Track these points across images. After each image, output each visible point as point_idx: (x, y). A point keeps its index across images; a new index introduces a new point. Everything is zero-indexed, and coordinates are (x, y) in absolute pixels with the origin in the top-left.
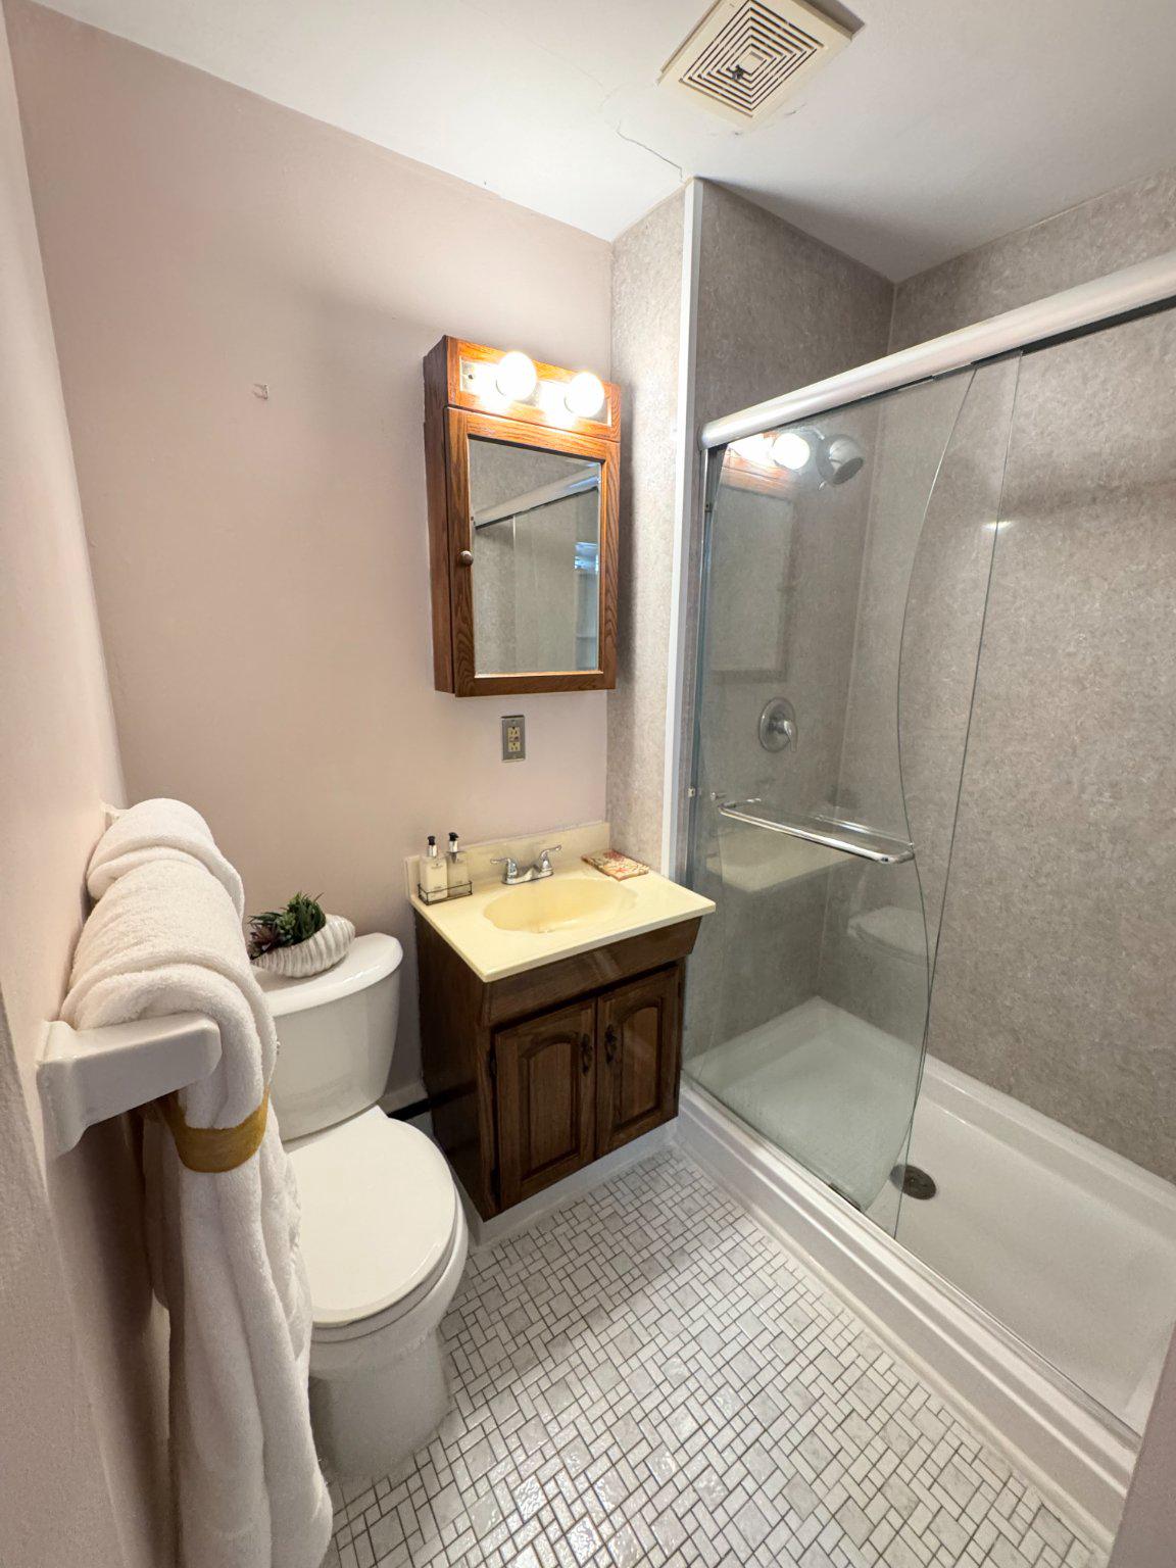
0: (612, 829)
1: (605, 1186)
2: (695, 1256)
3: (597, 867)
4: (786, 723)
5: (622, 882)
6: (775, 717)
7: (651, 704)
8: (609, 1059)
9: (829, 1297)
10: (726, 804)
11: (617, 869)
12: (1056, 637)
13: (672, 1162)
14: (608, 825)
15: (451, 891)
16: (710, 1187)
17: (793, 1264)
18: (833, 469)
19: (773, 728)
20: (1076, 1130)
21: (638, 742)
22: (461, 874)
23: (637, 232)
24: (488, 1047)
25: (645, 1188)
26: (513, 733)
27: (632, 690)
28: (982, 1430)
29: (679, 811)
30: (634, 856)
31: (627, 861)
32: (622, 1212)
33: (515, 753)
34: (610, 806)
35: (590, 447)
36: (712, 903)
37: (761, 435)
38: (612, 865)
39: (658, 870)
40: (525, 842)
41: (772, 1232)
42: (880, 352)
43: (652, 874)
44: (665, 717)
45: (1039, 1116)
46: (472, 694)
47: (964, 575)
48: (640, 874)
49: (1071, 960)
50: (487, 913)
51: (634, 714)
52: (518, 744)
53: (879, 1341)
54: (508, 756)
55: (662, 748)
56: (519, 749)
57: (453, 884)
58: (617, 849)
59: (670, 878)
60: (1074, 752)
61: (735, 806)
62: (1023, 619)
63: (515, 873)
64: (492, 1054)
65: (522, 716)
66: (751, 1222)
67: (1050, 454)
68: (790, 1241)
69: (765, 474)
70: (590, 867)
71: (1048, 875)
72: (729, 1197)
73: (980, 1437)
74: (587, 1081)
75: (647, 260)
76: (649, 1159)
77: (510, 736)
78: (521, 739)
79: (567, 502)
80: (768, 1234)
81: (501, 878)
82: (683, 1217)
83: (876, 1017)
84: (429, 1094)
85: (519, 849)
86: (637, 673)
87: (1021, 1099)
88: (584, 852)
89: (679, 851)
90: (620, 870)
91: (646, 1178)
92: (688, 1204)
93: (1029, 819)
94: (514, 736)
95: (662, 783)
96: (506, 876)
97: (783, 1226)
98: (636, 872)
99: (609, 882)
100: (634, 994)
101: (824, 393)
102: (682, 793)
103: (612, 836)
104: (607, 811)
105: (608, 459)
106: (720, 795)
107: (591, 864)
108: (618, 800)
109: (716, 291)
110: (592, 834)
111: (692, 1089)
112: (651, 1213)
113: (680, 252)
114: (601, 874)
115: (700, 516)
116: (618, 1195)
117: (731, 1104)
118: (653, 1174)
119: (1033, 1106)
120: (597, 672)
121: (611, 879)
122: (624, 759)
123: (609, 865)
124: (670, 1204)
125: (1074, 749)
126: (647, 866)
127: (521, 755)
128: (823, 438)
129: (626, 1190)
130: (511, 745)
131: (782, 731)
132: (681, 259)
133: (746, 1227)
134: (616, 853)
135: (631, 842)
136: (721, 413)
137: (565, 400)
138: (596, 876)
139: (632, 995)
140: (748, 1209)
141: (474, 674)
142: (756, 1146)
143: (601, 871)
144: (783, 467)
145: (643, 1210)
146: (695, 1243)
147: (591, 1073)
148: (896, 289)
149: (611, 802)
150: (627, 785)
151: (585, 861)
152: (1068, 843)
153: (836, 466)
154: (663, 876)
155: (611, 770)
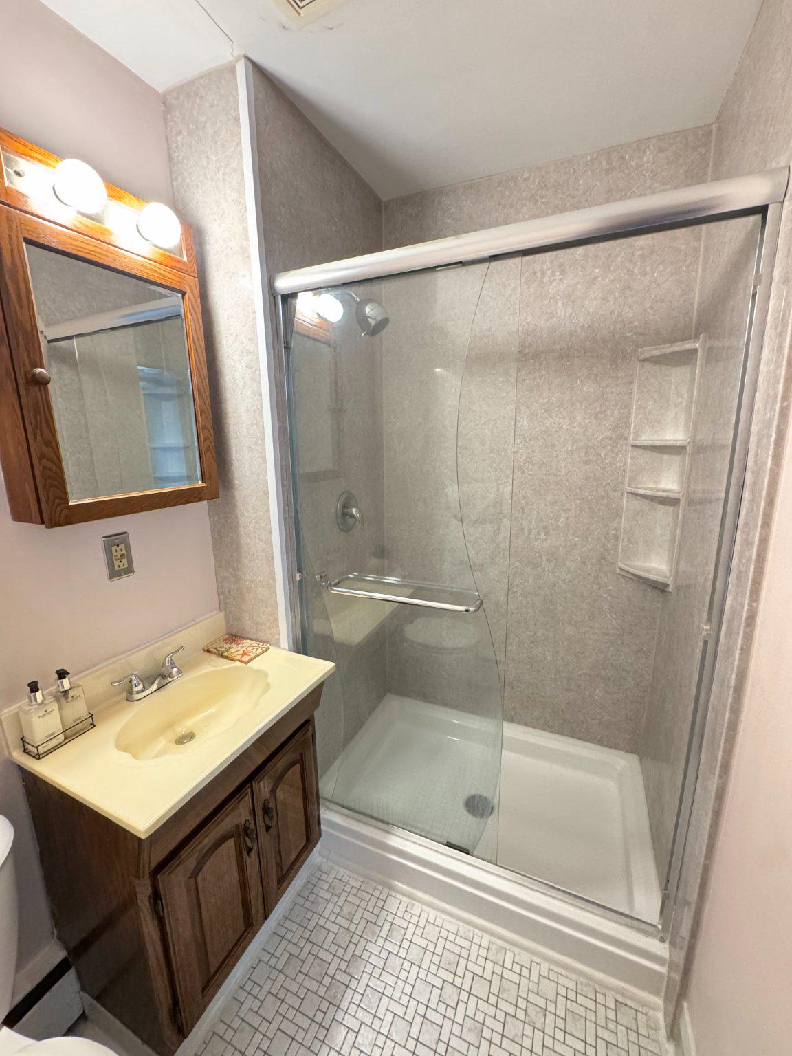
0: (227, 618)
1: (274, 933)
2: (366, 955)
3: (221, 655)
4: (354, 510)
5: (249, 665)
6: (346, 506)
7: (254, 508)
8: (268, 828)
9: (464, 928)
10: (333, 583)
11: (241, 652)
12: (506, 442)
13: (324, 877)
14: (222, 614)
15: (68, 733)
16: (357, 885)
17: (433, 915)
18: (369, 323)
19: (345, 514)
20: (549, 732)
21: (244, 541)
22: (77, 709)
23: (188, 91)
24: (149, 891)
25: (309, 915)
26: (117, 552)
27: (233, 497)
28: (573, 970)
29: (290, 593)
30: (252, 637)
31: (248, 642)
32: (296, 951)
33: (121, 570)
34: (222, 597)
35: (169, 276)
36: (332, 664)
37: (310, 292)
38: (235, 649)
39: (278, 645)
40: (143, 654)
41: (410, 896)
42: (376, 247)
43: (272, 649)
44: (269, 518)
45: (531, 730)
46: (68, 522)
47: (449, 403)
48: (263, 653)
49: (535, 634)
50: (122, 747)
51: (237, 517)
52: (125, 561)
53: (500, 943)
54: (114, 574)
55: (269, 543)
56: (126, 566)
57: (69, 723)
58: (234, 632)
59: (290, 650)
60: (523, 510)
61: (339, 583)
62: (486, 431)
63: (140, 687)
64: (156, 896)
65: (126, 533)
66: (395, 897)
67: (490, 330)
68: (427, 898)
69: (312, 323)
70: (214, 657)
71: (518, 586)
72: (374, 884)
73: (574, 977)
74: (251, 861)
75: (203, 119)
76: (305, 885)
77: (114, 554)
78: (128, 555)
79: (124, 331)
80: (410, 900)
81: (125, 695)
82: (346, 924)
83: (427, 695)
84: (67, 949)
85: (140, 661)
86: (236, 482)
87: (519, 722)
88: (205, 643)
89: (294, 625)
90: (244, 654)
91: (308, 905)
92: (347, 910)
93: (504, 554)
94: (119, 553)
95: (272, 573)
96: (131, 693)
97: (420, 889)
98: (259, 651)
99: (236, 668)
100: (281, 762)
101: (347, 269)
102: (291, 578)
103: (227, 623)
104: (220, 601)
105: (188, 291)
106: (323, 575)
107: (215, 653)
108: (229, 591)
109: (271, 163)
110: (211, 624)
111: (328, 808)
112: (318, 937)
113: (237, 119)
114: (226, 660)
115: (280, 351)
116: (289, 936)
117: (362, 810)
118: (312, 897)
119: (526, 725)
120: (200, 484)
121: (238, 664)
122: (232, 556)
123: (232, 650)
124: (333, 918)
125: (523, 508)
126: (266, 643)
127: (129, 570)
128: (358, 300)
129: (294, 927)
130: (117, 563)
131: (352, 516)
132: (239, 126)
133: (392, 905)
134: (234, 637)
135: (248, 625)
136: (287, 268)
137: (137, 226)
138: (223, 664)
139: (279, 764)
140: (391, 888)
141: (67, 501)
142: (386, 835)
143: (227, 658)
144: (325, 320)
145: (313, 938)
146: (363, 942)
147: (254, 853)
148: (383, 204)
149: (223, 593)
150: (237, 579)
151: (208, 651)
152: (526, 565)
153: (372, 322)
154: (284, 649)
155: (218, 566)
